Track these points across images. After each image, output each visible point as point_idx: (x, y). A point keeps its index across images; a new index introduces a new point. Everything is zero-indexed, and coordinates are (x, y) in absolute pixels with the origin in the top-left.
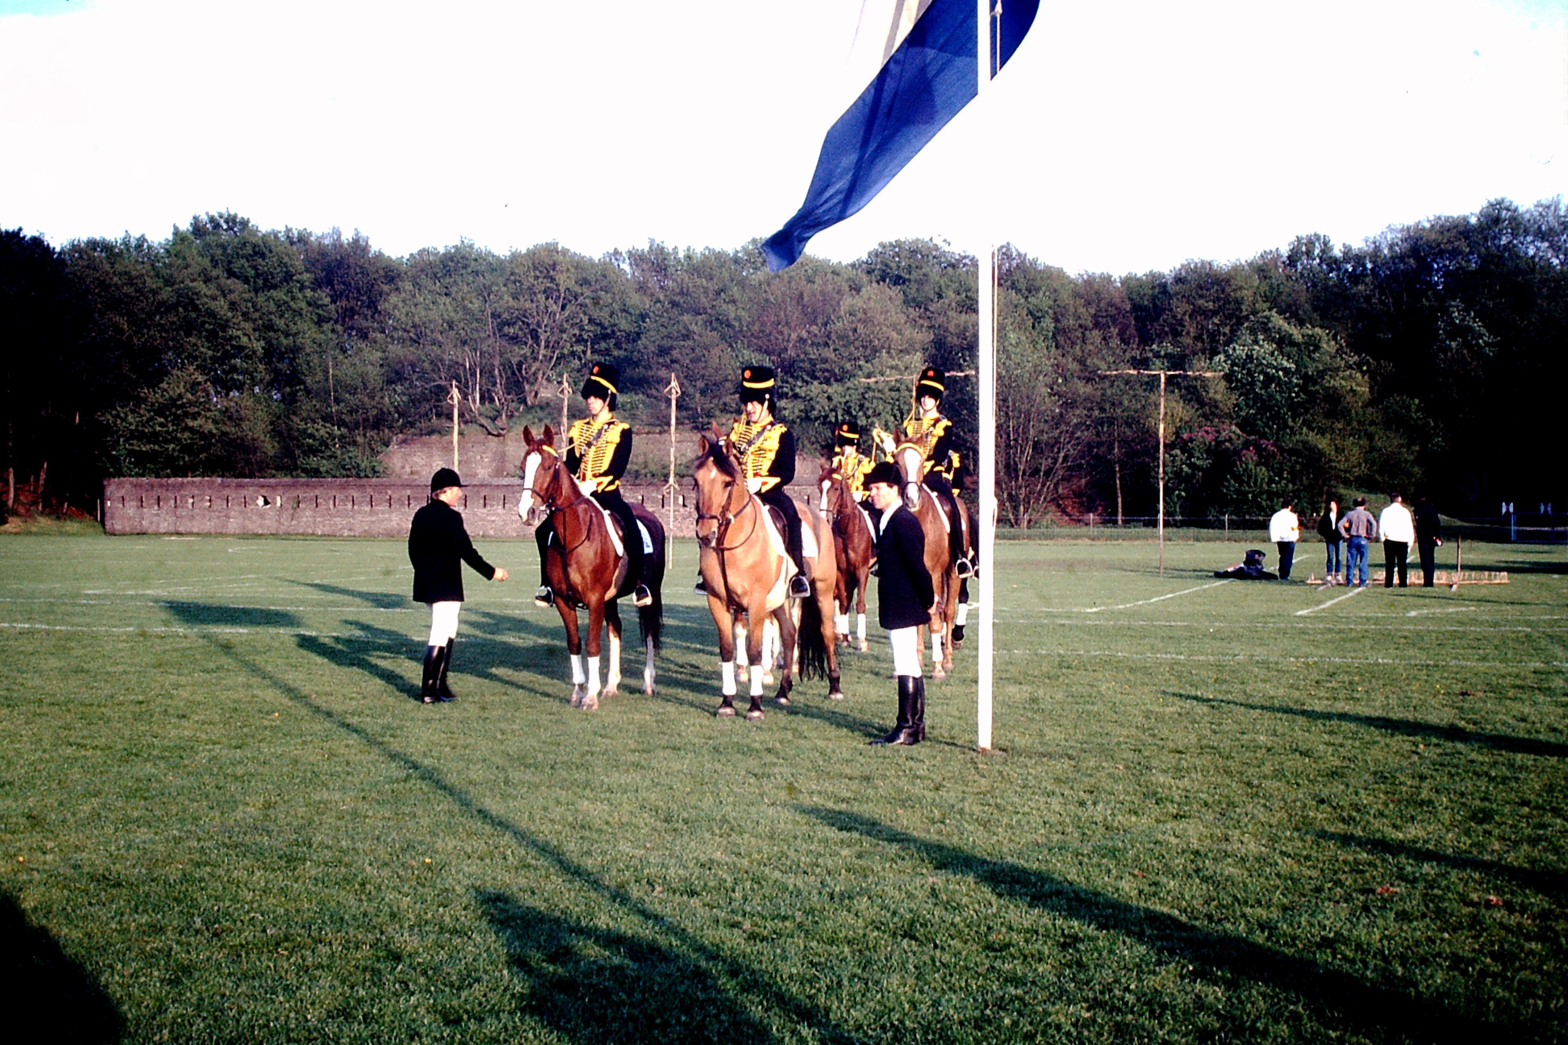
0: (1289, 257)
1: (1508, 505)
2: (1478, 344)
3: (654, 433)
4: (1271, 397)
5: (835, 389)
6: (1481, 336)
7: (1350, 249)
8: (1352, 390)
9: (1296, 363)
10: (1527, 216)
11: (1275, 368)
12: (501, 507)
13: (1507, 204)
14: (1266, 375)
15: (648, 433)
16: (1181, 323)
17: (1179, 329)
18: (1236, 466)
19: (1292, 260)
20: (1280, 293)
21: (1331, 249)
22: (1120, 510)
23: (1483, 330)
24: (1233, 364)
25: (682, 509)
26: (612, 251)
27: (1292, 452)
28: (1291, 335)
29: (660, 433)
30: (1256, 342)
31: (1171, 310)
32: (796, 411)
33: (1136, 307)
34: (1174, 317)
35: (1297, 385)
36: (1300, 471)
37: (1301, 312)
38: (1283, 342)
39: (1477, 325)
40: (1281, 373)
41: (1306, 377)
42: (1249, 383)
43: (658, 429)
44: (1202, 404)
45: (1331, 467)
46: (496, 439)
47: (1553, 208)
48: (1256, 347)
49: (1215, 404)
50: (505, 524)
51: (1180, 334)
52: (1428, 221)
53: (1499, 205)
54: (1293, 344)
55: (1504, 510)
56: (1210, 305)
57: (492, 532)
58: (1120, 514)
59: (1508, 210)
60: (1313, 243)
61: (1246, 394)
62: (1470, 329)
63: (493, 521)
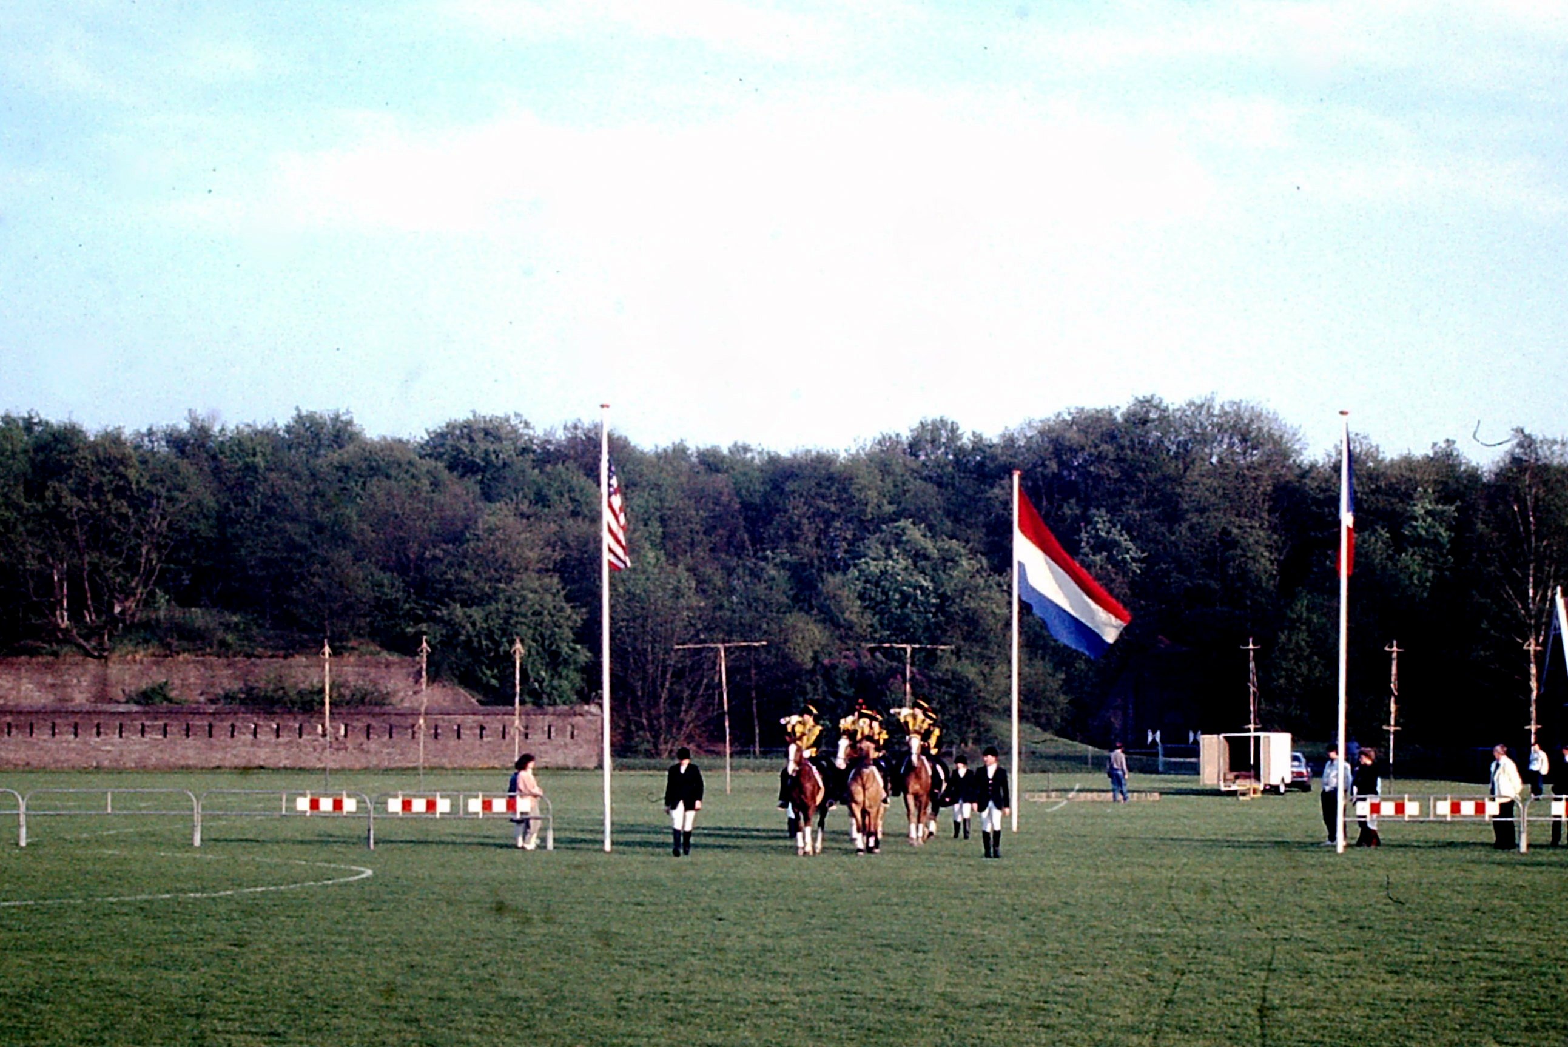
0: (911, 446)
1: (1154, 733)
2: (1124, 559)
3: (277, 656)
4: (907, 617)
5: (476, 613)
6: (1127, 551)
7: (981, 439)
8: (993, 612)
9: (933, 580)
10: (1178, 414)
11: (910, 586)
12: (117, 736)
13: (1155, 402)
14: (902, 593)
15: (272, 656)
16: (798, 526)
17: (796, 532)
18: (886, 696)
19: (914, 447)
20: (905, 492)
21: (960, 438)
22: (757, 739)
23: (1130, 545)
24: (867, 581)
25: (321, 739)
26: (144, 430)
27: (941, 681)
28: (926, 549)
29: (285, 657)
30: (889, 556)
31: (786, 511)
32: (438, 635)
33: (746, 506)
34: (790, 519)
35: (933, 605)
36: (949, 702)
37: (931, 517)
38: (918, 556)
39: (1124, 540)
40: (919, 592)
41: (943, 597)
42: (882, 602)
43: (282, 653)
44: (838, 626)
45: (979, 697)
46: (96, 661)
47: (1205, 408)
48: (890, 562)
49: (850, 626)
50: (121, 755)
51: (797, 539)
52: (1070, 414)
53: (1147, 403)
54: (926, 557)
55: (1150, 739)
56: (833, 508)
57: (106, 763)
58: (757, 744)
59: (1157, 407)
60: (938, 429)
61: (882, 613)
62: (1116, 544)
63: (109, 752)
